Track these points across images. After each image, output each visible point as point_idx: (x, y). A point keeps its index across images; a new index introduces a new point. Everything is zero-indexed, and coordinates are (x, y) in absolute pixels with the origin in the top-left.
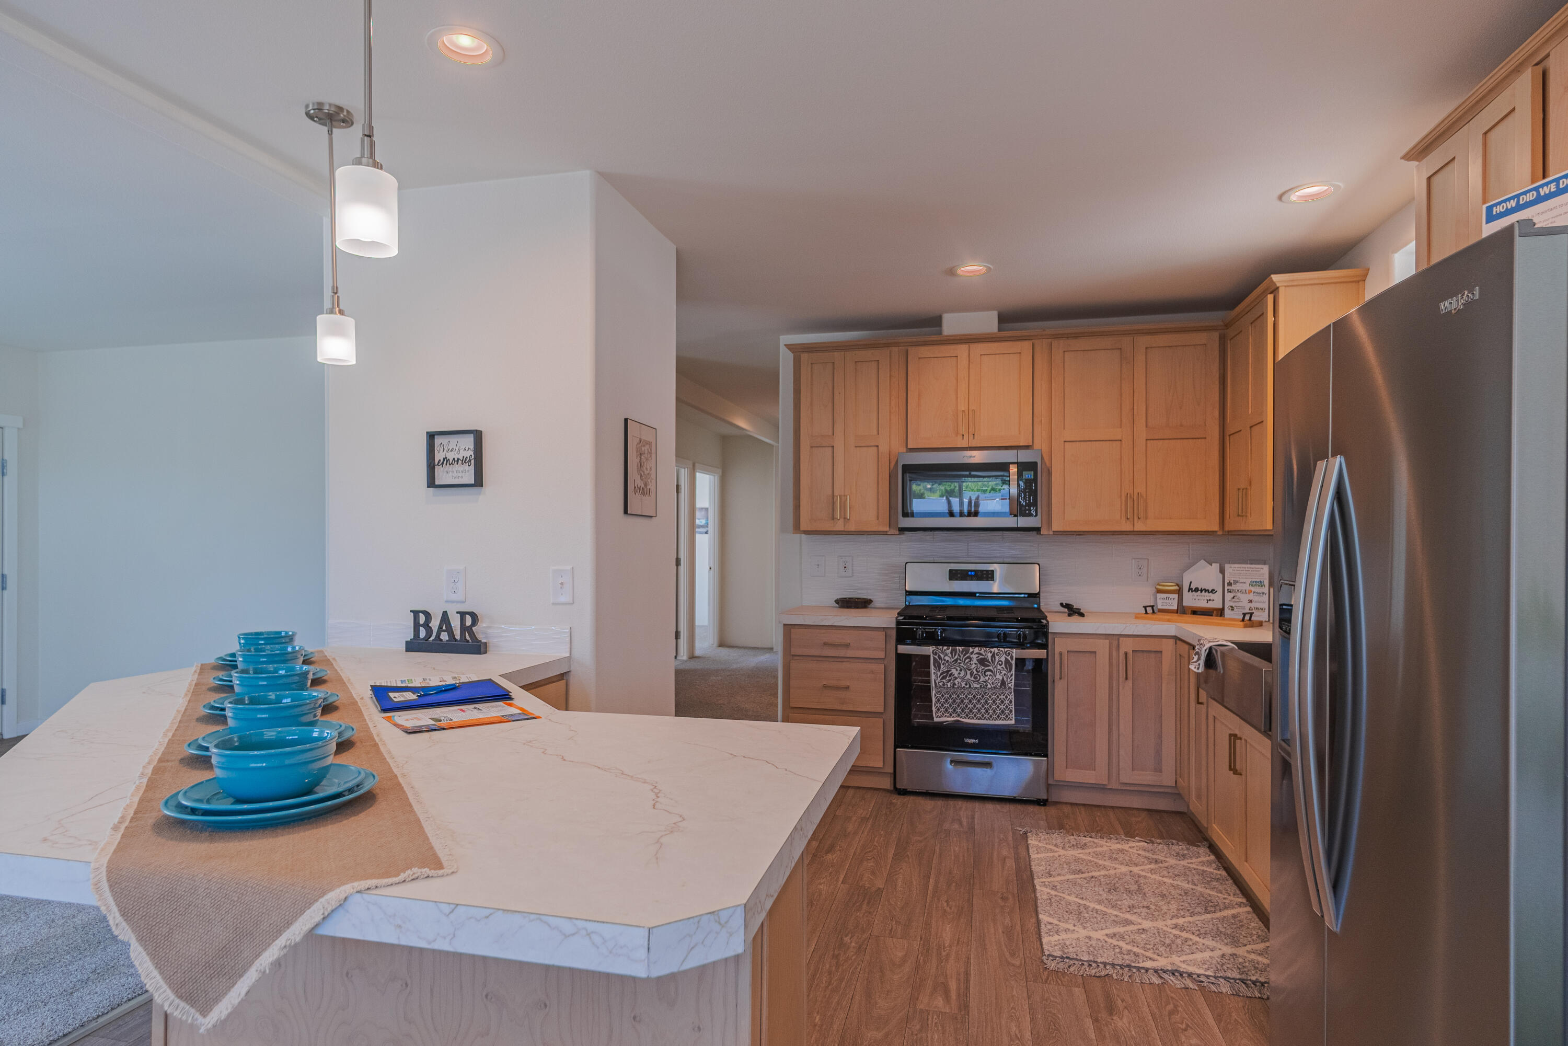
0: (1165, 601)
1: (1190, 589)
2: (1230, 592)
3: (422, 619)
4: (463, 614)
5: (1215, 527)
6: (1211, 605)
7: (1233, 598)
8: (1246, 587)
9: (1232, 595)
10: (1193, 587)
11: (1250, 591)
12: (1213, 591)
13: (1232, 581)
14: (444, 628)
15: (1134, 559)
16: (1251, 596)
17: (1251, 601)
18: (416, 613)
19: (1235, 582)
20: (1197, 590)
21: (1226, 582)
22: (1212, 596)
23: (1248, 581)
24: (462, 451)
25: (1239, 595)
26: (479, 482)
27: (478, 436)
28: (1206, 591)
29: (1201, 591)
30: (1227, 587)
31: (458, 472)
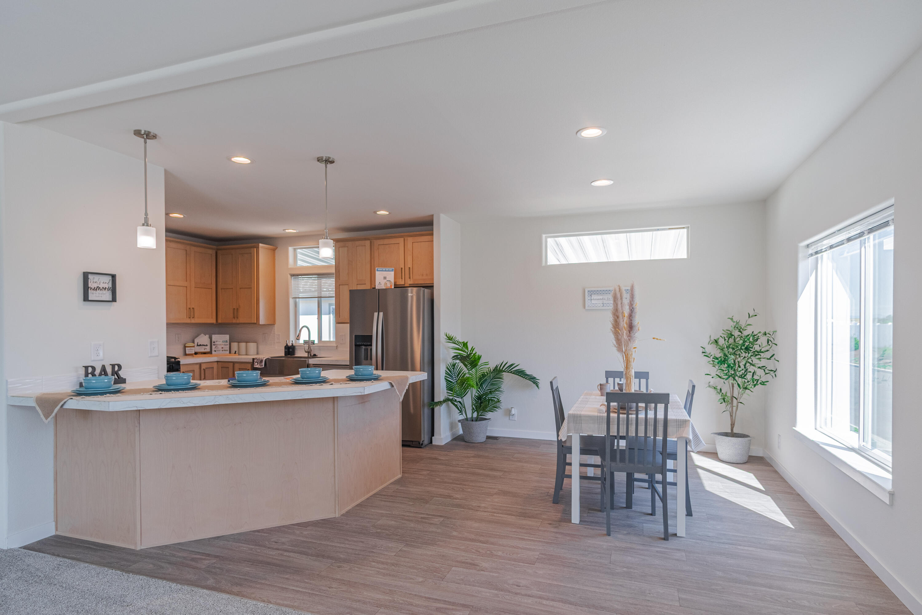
0: (189, 350)
1: (198, 345)
2: (215, 345)
3: (90, 370)
4: (113, 366)
5: (214, 322)
6: (206, 351)
7: (216, 347)
8: (221, 343)
9: (215, 346)
10: (199, 344)
11: (222, 344)
12: (207, 345)
13: (215, 341)
14: (103, 373)
15: (177, 334)
16: (223, 346)
17: (222, 348)
18: (86, 368)
19: (216, 341)
20: (200, 345)
21: (213, 341)
22: (206, 347)
23: (221, 341)
24: (101, 283)
25: (218, 346)
26: (114, 299)
27: (113, 277)
28: (204, 345)
29: (202, 345)
30: (213, 343)
31: (99, 294)
